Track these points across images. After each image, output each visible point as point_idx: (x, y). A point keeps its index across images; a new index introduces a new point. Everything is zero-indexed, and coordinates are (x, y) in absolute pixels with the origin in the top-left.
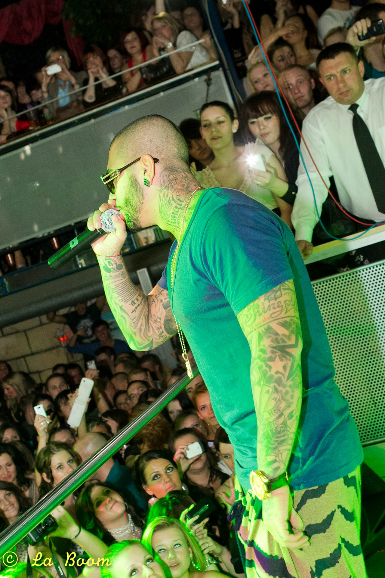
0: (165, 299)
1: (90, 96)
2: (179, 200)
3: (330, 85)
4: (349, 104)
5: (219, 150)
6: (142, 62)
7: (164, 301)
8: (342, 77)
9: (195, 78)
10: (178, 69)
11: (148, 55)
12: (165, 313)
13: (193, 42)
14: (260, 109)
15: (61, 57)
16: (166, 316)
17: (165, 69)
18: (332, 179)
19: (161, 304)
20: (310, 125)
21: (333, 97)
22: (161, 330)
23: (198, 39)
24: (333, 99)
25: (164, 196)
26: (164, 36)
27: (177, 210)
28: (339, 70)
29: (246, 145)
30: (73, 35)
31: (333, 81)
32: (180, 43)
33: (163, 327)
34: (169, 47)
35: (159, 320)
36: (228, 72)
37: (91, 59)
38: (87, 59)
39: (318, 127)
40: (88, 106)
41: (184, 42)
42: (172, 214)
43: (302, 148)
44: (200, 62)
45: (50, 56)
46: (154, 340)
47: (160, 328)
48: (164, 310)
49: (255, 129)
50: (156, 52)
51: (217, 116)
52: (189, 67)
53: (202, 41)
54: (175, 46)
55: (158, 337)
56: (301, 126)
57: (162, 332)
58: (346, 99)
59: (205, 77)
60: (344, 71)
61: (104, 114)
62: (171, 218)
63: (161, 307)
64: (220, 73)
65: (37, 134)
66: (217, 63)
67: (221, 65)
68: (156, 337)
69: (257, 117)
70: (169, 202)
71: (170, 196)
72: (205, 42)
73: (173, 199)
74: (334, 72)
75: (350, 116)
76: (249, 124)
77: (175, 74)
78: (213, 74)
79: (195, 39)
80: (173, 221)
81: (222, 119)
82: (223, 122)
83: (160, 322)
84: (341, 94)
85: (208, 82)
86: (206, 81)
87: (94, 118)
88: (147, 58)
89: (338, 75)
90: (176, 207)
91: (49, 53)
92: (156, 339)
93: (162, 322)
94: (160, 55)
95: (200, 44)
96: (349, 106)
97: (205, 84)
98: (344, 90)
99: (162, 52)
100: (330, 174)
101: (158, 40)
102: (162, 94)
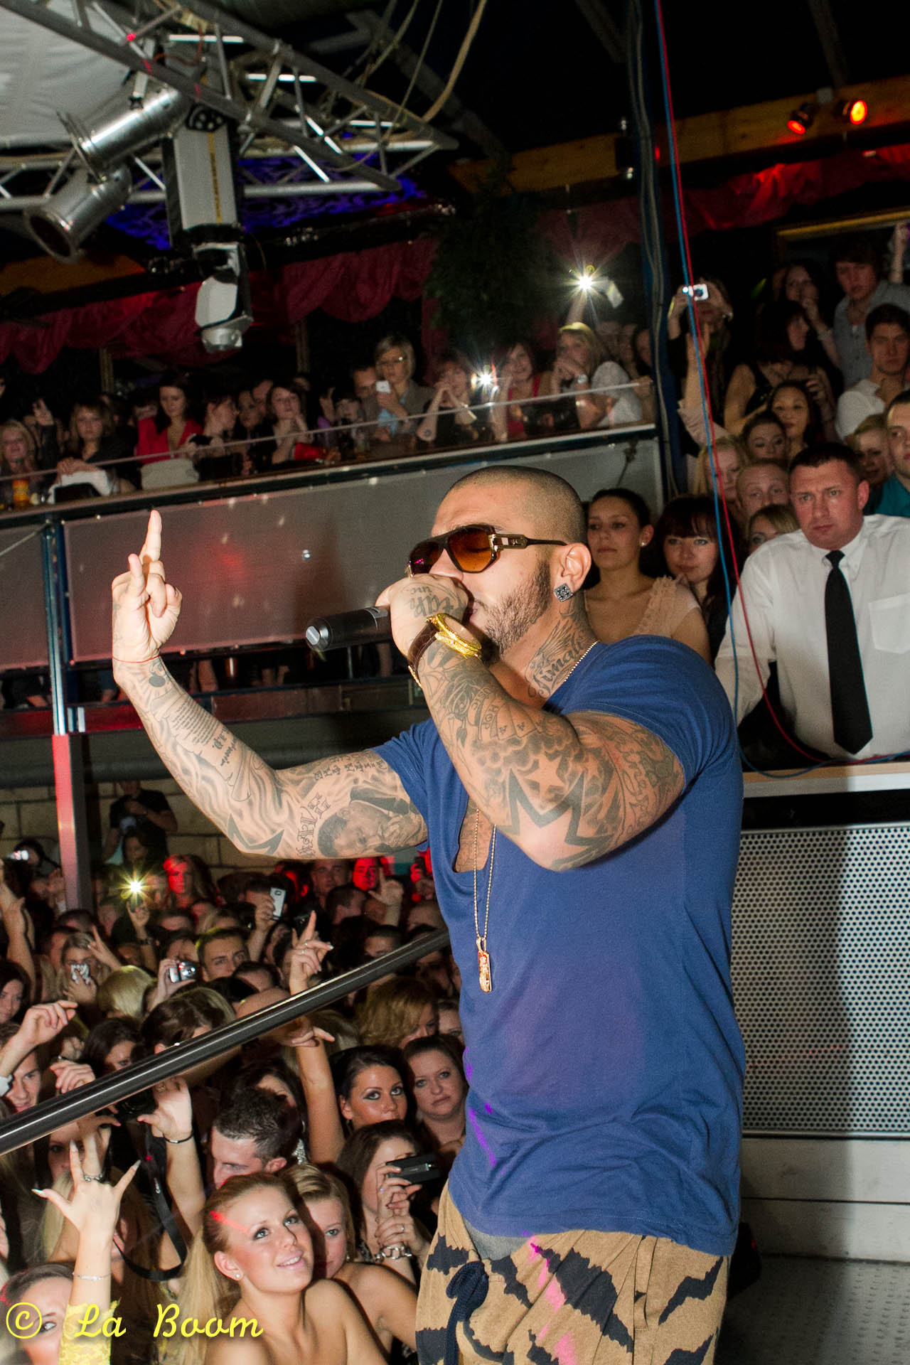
0: (365, 782)
1: (428, 431)
2: (579, 644)
3: (805, 509)
4: (827, 548)
5: (608, 570)
6: (528, 397)
7: (360, 783)
8: (823, 500)
9: (610, 443)
10: (585, 422)
11: (542, 387)
12: (347, 804)
13: (620, 383)
14: (694, 525)
15: (401, 359)
16: (342, 811)
17: (562, 417)
18: (773, 666)
19: (353, 785)
20: (756, 568)
21: (804, 531)
22: (311, 827)
23: (631, 379)
24: (802, 534)
25: (564, 628)
26: (575, 362)
27: (568, 658)
28: (821, 488)
29: (658, 579)
30: (433, 326)
31: (809, 504)
32: (599, 379)
33: (319, 824)
34: (580, 381)
35: (322, 809)
36: (668, 446)
37: (450, 373)
38: (444, 371)
39: (768, 575)
40: (422, 447)
41: (608, 378)
42: (555, 662)
43: (736, 607)
44: (623, 419)
45: (384, 351)
46: (285, 836)
47: (314, 822)
48: (348, 798)
49: (674, 554)
50: (555, 384)
51: (616, 513)
52: (603, 423)
53: (635, 384)
54: (590, 382)
55: (295, 835)
56: (741, 569)
57: (311, 832)
58: (823, 538)
59: (626, 446)
60: (828, 491)
61: (445, 466)
62: (550, 668)
63: (348, 790)
64: (654, 445)
65: (327, 472)
66: (652, 426)
67: (658, 432)
68: (292, 831)
69: (684, 536)
70: (566, 641)
71: (571, 632)
72: (640, 388)
73: (573, 641)
74: (812, 489)
75: (827, 569)
76: (666, 541)
77: (578, 430)
78: (641, 445)
79: (625, 378)
80: (549, 676)
81: (623, 519)
82: (623, 525)
83: (321, 813)
84: (817, 528)
85: (630, 456)
86: (626, 452)
87: (427, 469)
88: (540, 391)
89: (819, 496)
90: (570, 652)
91: (385, 344)
92: (290, 835)
93: (327, 815)
94: (562, 391)
95: (631, 389)
96: (828, 552)
97: (623, 457)
98: (822, 523)
99: (565, 389)
100: (772, 657)
101: (564, 366)
102: (548, 456)
